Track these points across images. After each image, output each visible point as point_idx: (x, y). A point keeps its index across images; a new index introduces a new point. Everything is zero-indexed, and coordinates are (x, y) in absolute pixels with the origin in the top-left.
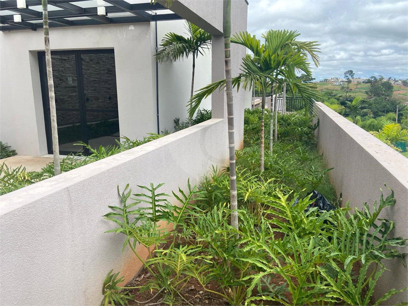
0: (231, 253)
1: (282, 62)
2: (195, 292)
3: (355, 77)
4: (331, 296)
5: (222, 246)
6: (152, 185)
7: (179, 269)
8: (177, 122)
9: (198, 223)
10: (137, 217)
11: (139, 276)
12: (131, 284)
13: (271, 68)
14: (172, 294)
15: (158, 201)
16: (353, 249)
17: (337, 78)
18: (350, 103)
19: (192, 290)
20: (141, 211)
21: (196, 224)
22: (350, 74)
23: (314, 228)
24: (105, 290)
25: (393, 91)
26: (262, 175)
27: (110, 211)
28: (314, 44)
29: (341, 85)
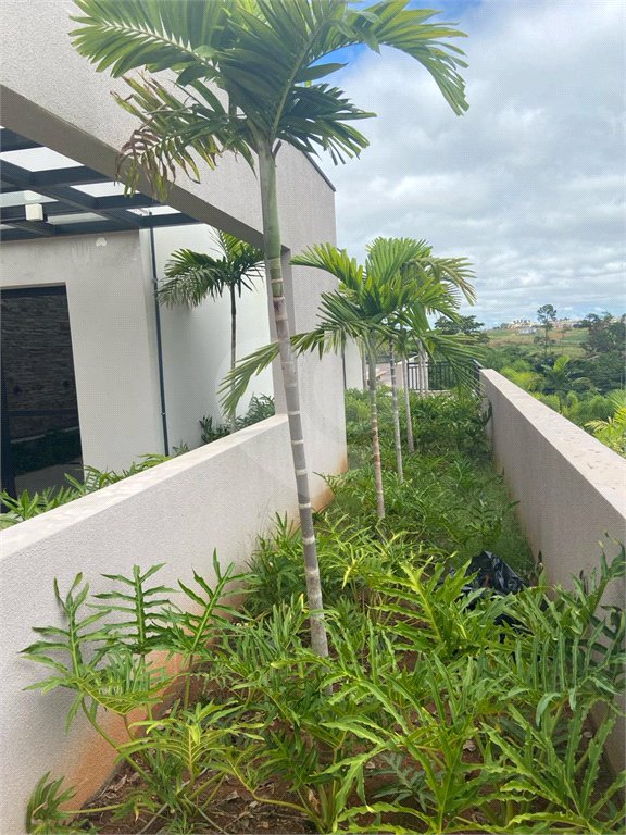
0: (310, 710)
1: (400, 299)
2: (239, 806)
3: (557, 317)
4: (511, 789)
5: (289, 696)
6: (137, 570)
7: (191, 759)
8: (206, 424)
9: (238, 646)
10: (101, 647)
11: (117, 779)
12: (96, 801)
13: (380, 311)
14: (185, 818)
15: (149, 605)
16: (554, 676)
17: (525, 322)
18: (549, 368)
19: (233, 801)
20: (112, 632)
21: (235, 650)
22: (548, 313)
23: (477, 637)
24: (33, 821)
26: (381, 527)
27: (37, 638)
28: (462, 262)
29: (533, 333)
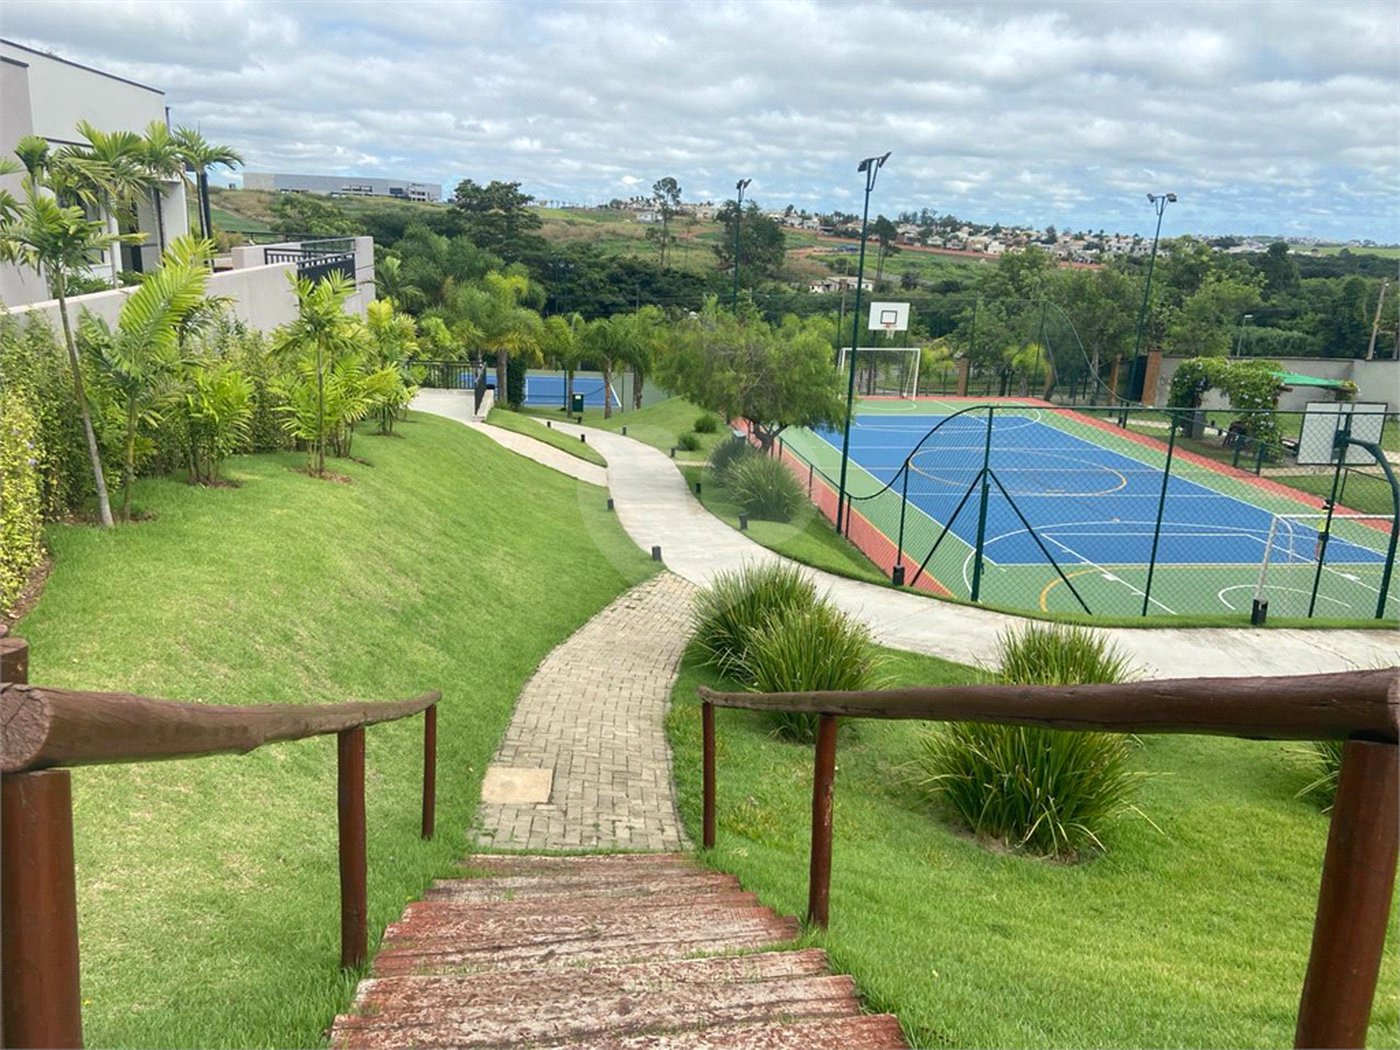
17: (648, 201)
22: (668, 191)
25: (785, 249)
29: (657, 221)
